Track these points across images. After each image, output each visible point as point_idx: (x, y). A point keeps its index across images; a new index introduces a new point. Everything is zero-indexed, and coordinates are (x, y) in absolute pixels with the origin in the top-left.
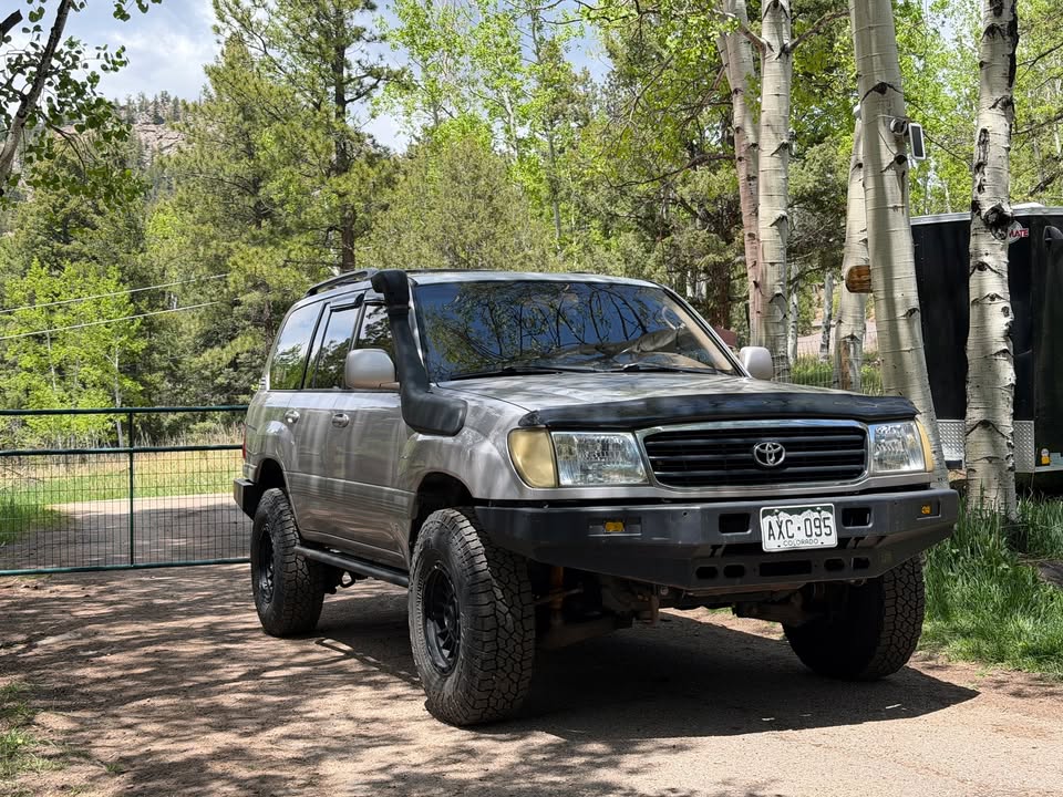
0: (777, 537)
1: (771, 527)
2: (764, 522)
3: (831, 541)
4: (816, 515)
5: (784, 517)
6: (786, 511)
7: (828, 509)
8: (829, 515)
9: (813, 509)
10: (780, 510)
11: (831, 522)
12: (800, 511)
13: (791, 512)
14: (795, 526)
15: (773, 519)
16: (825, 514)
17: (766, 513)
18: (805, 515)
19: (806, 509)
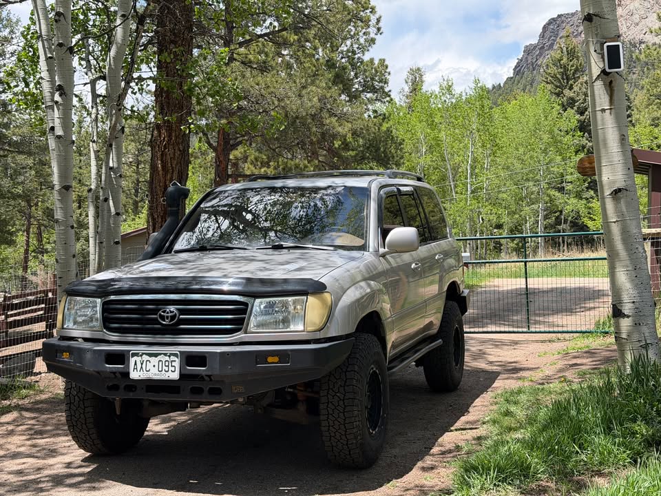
0: (139, 370)
1: (136, 364)
2: (132, 360)
3: (175, 376)
4: (167, 358)
5: (145, 358)
6: (146, 354)
7: (176, 355)
8: (176, 359)
9: (165, 354)
10: (143, 354)
11: (177, 364)
12: (156, 355)
13: (150, 355)
14: (152, 364)
15: (138, 359)
16: (173, 358)
17: (134, 355)
18: (159, 358)
19: (160, 354)
